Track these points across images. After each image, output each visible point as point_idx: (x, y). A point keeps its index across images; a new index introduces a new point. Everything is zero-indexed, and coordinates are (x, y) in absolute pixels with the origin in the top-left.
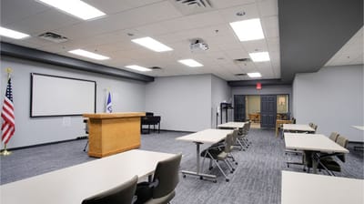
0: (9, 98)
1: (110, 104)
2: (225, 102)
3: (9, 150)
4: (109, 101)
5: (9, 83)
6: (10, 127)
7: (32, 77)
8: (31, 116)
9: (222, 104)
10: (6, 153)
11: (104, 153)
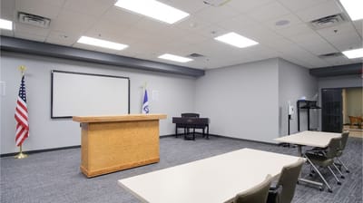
0: (22, 98)
1: (146, 104)
2: (304, 98)
3: (24, 153)
4: (146, 100)
5: (23, 82)
6: (23, 129)
7: (52, 75)
8: (52, 118)
9: (298, 102)
10: (21, 156)
11: (92, 170)
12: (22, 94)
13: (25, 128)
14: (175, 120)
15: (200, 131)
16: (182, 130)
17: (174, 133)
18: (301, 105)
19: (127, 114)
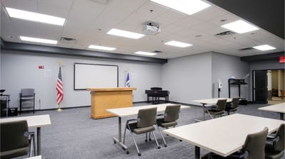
0: (60, 79)
1: (129, 81)
3: (61, 109)
4: (128, 79)
5: (60, 70)
7: (74, 65)
8: (75, 89)
9: (229, 80)
10: (59, 110)
11: (97, 115)
12: (60, 77)
13: (61, 95)
14: (147, 92)
15: (163, 99)
16: (151, 98)
17: (146, 100)
18: (231, 82)
19: (116, 87)
